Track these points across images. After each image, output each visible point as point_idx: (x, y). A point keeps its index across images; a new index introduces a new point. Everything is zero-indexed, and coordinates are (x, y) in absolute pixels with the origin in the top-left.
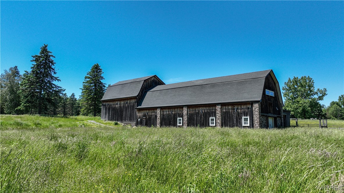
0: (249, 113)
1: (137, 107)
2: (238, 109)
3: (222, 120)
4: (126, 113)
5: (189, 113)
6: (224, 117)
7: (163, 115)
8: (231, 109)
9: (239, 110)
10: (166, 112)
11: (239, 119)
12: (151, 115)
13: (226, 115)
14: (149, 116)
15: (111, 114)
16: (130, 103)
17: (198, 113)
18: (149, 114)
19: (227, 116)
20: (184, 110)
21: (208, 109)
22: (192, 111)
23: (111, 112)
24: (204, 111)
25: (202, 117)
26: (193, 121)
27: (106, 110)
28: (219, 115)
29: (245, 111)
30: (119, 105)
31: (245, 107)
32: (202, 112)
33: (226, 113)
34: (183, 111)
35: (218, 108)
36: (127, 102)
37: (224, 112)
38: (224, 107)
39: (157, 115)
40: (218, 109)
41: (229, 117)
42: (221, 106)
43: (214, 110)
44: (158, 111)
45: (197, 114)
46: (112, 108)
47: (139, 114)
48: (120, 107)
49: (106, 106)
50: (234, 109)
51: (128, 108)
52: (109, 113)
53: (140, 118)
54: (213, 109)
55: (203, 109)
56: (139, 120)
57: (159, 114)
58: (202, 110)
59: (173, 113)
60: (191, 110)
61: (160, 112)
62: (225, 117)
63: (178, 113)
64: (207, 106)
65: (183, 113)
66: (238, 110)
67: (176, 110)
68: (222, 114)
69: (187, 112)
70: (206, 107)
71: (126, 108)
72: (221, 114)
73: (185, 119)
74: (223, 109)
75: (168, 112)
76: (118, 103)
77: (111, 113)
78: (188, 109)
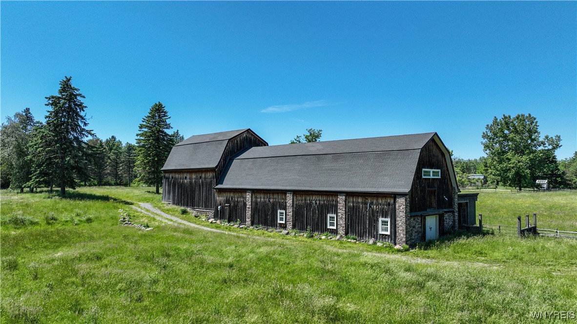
0: (389, 212)
1: (216, 185)
2: (372, 203)
3: (347, 220)
4: (200, 194)
5: (295, 203)
6: (349, 216)
7: (256, 203)
8: (362, 203)
9: (375, 206)
10: (261, 199)
11: (375, 220)
12: (237, 201)
13: (353, 212)
14: (234, 202)
15: (176, 194)
16: (205, 178)
17: (311, 204)
18: (235, 200)
19: (354, 214)
20: (288, 199)
21: (325, 199)
22: (300, 200)
23: (177, 190)
24: (319, 203)
25: (315, 212)
26: (302, 217)
27: (169, 185)
28: (341, 211)
29: (383, 209)
30: (188, 180)
31: (384, 201)
32: (316, 203)
33: (353, 209)
34: (286, 199)
35: (341, 199)
36: (201, 175)
37: (350, 207)
38: (351, 199)
39: (247, 203)
40: (341, 202)
41: (359, 216)
42: (346, 196)
43: (334, 203)
44: (248, 196)
45: (308, 206)
46: (178, 183)
47: (220, 198)
48: (191, 183)
49: (170, 180)
50: (366, 204)
51: (203, 186)
52: (174, 193)
53: (220, 205)
54: (333, 200)
55: (318, 199)
56: (219, 207)
57: (250, 200)
58: (315, 200)
59: (271, 200)
60: (300, 198)
61: (252, 198)
62: (351, 215)
63: (279, 203)
64: (324, 195)
65: (286, 203)
66: (372, 206)
67: (276, 196)
68: (347, 211)
69: (293, 201)
70: (322, 195)
71: (200, 185)
72: (345, 211)
73: (290, 214)
74: (349, 202)
75: (264, 198)
76: (188, 177)
77: (176, 192)
78: (295, 197)
